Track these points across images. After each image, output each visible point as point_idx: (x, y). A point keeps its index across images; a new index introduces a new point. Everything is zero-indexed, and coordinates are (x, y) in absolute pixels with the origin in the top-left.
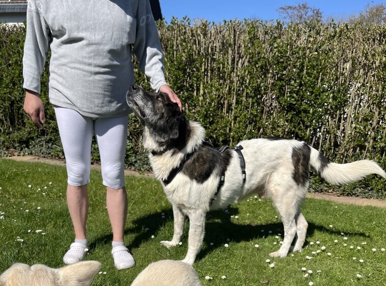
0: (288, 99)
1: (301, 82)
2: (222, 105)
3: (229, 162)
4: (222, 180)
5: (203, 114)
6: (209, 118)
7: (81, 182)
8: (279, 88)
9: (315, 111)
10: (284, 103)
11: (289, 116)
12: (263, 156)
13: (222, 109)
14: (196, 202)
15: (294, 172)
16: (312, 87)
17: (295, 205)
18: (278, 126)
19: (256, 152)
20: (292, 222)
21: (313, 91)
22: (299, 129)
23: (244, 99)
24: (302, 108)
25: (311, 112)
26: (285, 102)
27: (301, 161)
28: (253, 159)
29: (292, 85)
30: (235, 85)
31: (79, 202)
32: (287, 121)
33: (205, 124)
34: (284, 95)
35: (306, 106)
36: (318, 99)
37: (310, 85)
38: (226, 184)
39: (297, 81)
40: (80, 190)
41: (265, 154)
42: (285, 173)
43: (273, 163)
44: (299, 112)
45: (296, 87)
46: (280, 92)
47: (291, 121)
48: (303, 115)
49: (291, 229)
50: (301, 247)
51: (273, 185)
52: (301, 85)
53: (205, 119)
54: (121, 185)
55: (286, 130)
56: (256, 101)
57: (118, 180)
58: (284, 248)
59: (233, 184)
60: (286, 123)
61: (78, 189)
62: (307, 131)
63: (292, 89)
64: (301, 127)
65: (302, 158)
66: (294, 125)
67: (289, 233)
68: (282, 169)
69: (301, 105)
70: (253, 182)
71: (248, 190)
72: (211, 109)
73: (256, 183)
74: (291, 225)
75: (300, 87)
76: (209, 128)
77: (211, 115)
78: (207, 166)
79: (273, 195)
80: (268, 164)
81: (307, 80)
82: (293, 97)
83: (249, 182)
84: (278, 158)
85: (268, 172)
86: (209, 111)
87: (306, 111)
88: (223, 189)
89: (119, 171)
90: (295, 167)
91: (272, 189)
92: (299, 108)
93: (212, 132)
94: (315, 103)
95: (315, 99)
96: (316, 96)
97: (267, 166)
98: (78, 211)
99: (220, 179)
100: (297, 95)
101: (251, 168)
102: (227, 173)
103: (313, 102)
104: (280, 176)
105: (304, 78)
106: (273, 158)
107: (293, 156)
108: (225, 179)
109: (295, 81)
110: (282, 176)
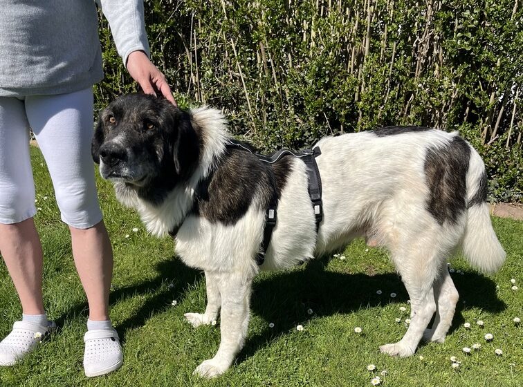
0: (459, 43)
1: (482, 12)
2: (347, 55)
3: (285, 181)
4: (271, 216)
5: (315, 70)
6: (323, 77)
7: (13, 217)
8: (443, 24)
9: (506, 63)
10: (450, 50)
11: (460, 72)
12: (358, 170)
13: (347, 62)
14: (226, 258)
15: (428, 198)
16: (500, 22)
17: (434, 260)
18: (440, 90)
19: (342, 162)
20: (427, 293)
21: (502, 28)
22: (477, 94)
23: (383, 43)
24: (483, 57)
25: (498, 64)
26: (453, 47)
27: (446, 175)
28: (336, 176)
29: (465, 19)
30: (369, 20)
31: (17, 253)
32: (456, 82)
33: (317, 88)
34: (452, 34)
35: (491, 54)
36: (510, 42)
37: (498, 18)
38: (281, 226)
39: (475, 11)
40: (15, 231)
41: (363, 166)
42: (410, 202)
43: (382, 184)
44: (478, 65)
45: (473, 21)
46: (444, 29)
47: (463, 81)
48: (484, 69)
49: (424, 306)
50: (444, 334)
51: (389, 223)
52: (481, 17)
53: (316, 80)
54: (89, 221)
55: (453, 96)
56: (404, 46)
57: (83, 213)
58: (409, 339)
59: (295, 226)
60: (454, 85)
61: (11, 229)
62: (489, 98)
63: (466, 26)
64: (480, 90)
65: (447, 167)
66: (468, 88)
67: (419, 312)
68: (403, 194)
69: (481, 52)
70: (340, 219)
71: (333, 235)
72: (327, 63)
73: (349, 221)
74: (424, 299)
75: (480, 21)
76: (324, 95)
77: (327, 72)
78: (238, 191)
79: (390, 241)
80: (372, 184)
81: (491, 9)
82: (468, 39)
83: (332, 219)
84: (392, 173)
85: (373, 199)
86: (324, 65)
87: (489, 63)
88: (276, 234)
89: (81, 196)
90: (432, 189)
91: (388, 230)
92: (476, 58)
93: (329, 102)
94: (506, 49)
95: (506, 41)
96: (508, 36)
97: (368, 188)
98: (19, 266)
99: (267, 217)
100: (473, 34)
101: (333, 194)
102: (283, 204)
103: (502, 48)
104: (400, 207)
105: (487, 6)
106: (381, 174)
107: (426, 166)
108: (278, 215)
109: (472, 12)
110: (404, 207)
